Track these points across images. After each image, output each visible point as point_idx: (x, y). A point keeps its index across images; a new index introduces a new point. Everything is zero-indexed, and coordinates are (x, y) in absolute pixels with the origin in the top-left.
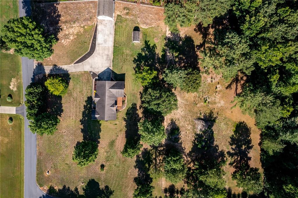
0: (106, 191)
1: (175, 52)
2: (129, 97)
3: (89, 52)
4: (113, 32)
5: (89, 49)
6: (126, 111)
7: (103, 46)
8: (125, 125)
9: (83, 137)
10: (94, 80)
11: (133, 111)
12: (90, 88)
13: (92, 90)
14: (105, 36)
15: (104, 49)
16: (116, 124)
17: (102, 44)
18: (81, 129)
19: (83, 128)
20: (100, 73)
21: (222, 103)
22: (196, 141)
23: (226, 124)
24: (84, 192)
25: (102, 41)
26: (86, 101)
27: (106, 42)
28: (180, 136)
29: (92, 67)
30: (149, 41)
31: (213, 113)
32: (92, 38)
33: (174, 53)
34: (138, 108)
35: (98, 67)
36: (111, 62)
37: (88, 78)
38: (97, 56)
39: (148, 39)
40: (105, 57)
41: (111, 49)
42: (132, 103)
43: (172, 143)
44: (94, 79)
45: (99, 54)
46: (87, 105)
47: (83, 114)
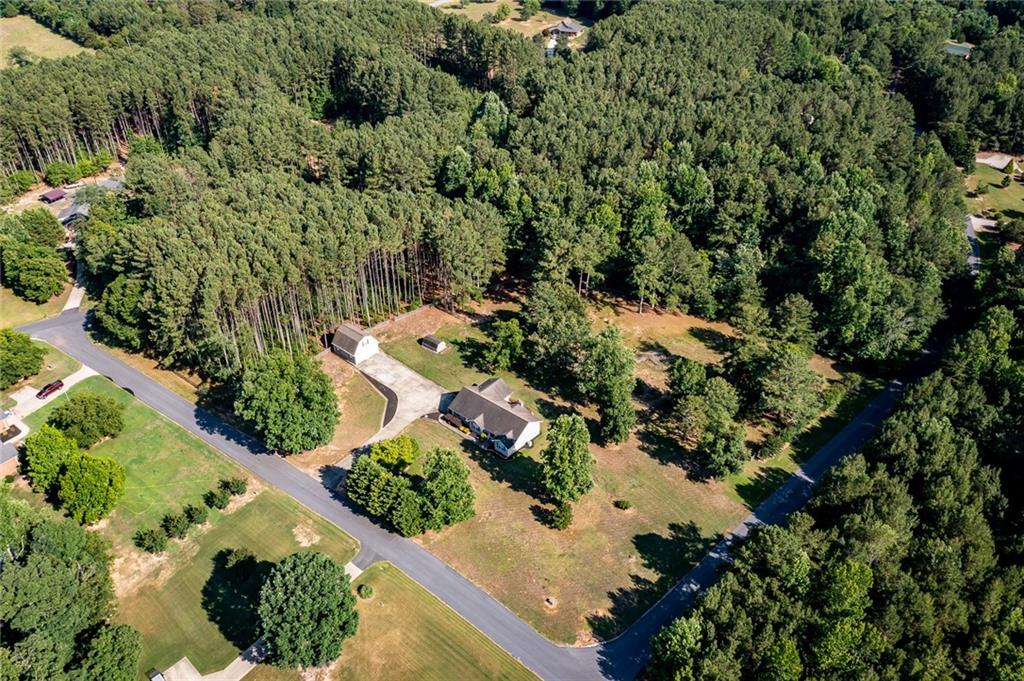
0: (684, 534)
3: (389, 401)
4: (394, 362)
5: (385, 398)
7: (400, 382)
10: (440, 420)
14: (389, 373)
15: (406, 383)
17: (396, 381)
20: (437, 408)
23: (679, 341)
24: (653, 569)
25: (391, 379)
26: (464, 451)
27: (399, 376)
29: (416, 411)
30: (456, 340)
31: (644, 341)
32: (372, 385)
34: (550, 400)
35: (425, 404)
36: (437, 387)
38: (407, 397)
40: (421, 389)
41: (418, 377)
42: (535, 403)
45: (406, 392)
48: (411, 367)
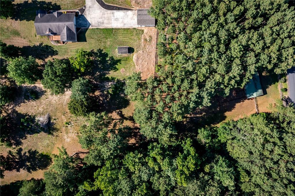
1: (113, 90)
2: (64, 47)
3: (104, 3)
4: (126, 27)
5: (107, 4)
6: (50, 45)
7: (112, 17)
8: (36, 45)
9: (20, 3)
10: (77, 11)
11: (50, 52)
12: (69, 7)
13: (67, 9)
14: (121, 19)
15: (109, 19)
16: (36, 36)
17: (114, 17)
18: (28, 1)
19: (29, 2)
20: (85, 16)
21: (68, 140)
22: (28, 117)
23: (48, 146)
25: (117, 16)
26: (55, 4)
27: (116, 20)
28: (31, 101)
29: (90, 7)
30: (120, 63)
31: (57, 131)
32: (118, 6)
33: (111, 90)
34: (54, 57)
35: (91, 14)
36: (96, 27)
37: (79, 5)
38: (101, 12)
39: (122, 62)
40: (101, 20)
41: (109, 26)
42: (58, 50)
43: (23, 93)
44: (79, 11)
45: (104, 14)
46: (52, 5)
47: (43, 2)
48: (117, 29)
